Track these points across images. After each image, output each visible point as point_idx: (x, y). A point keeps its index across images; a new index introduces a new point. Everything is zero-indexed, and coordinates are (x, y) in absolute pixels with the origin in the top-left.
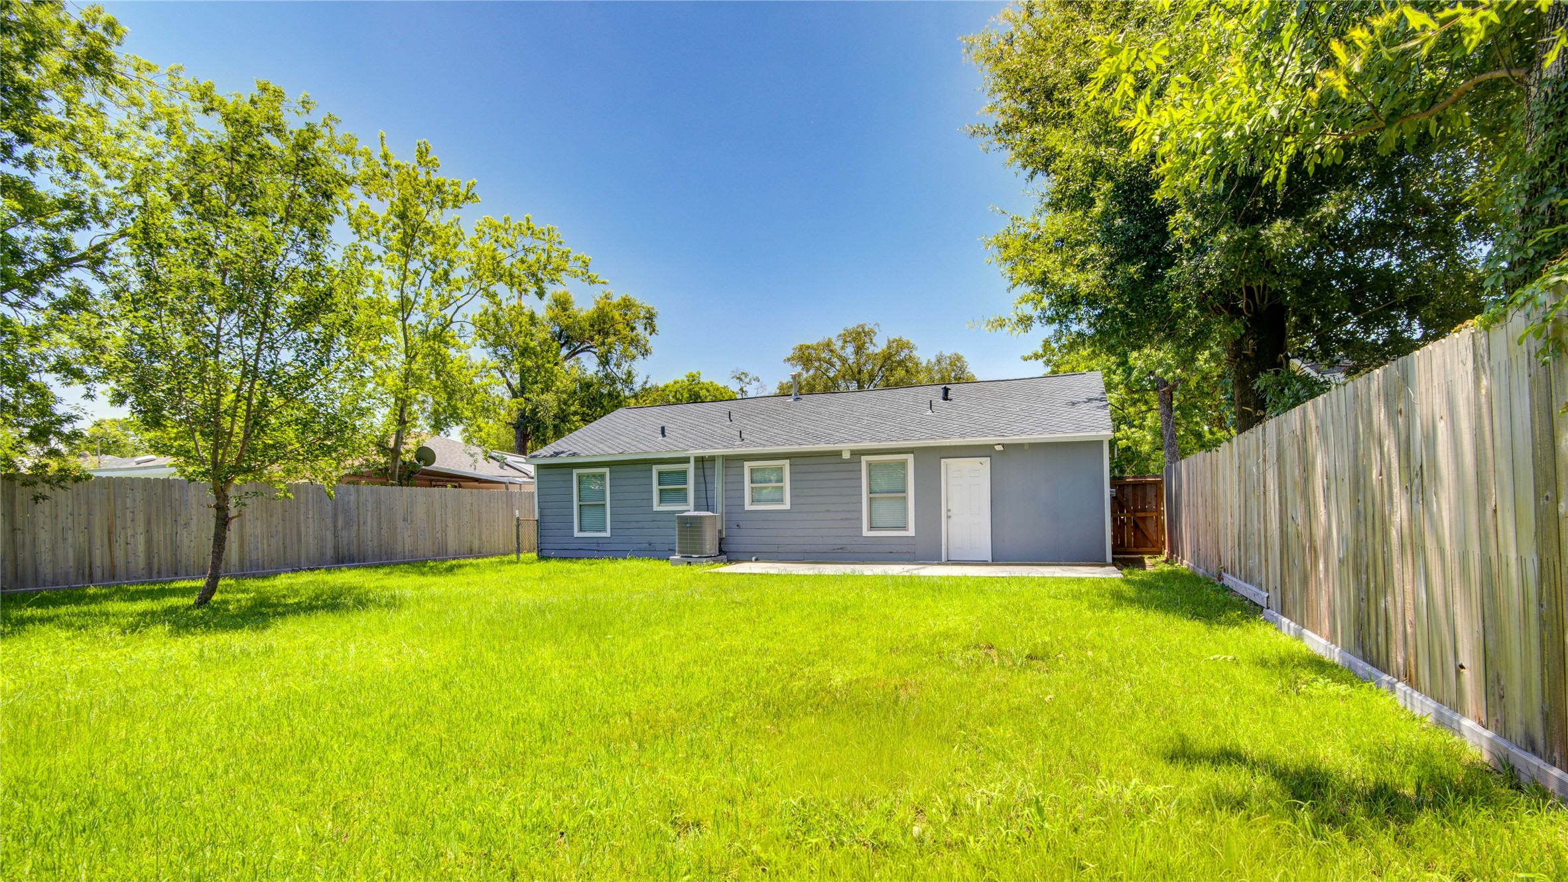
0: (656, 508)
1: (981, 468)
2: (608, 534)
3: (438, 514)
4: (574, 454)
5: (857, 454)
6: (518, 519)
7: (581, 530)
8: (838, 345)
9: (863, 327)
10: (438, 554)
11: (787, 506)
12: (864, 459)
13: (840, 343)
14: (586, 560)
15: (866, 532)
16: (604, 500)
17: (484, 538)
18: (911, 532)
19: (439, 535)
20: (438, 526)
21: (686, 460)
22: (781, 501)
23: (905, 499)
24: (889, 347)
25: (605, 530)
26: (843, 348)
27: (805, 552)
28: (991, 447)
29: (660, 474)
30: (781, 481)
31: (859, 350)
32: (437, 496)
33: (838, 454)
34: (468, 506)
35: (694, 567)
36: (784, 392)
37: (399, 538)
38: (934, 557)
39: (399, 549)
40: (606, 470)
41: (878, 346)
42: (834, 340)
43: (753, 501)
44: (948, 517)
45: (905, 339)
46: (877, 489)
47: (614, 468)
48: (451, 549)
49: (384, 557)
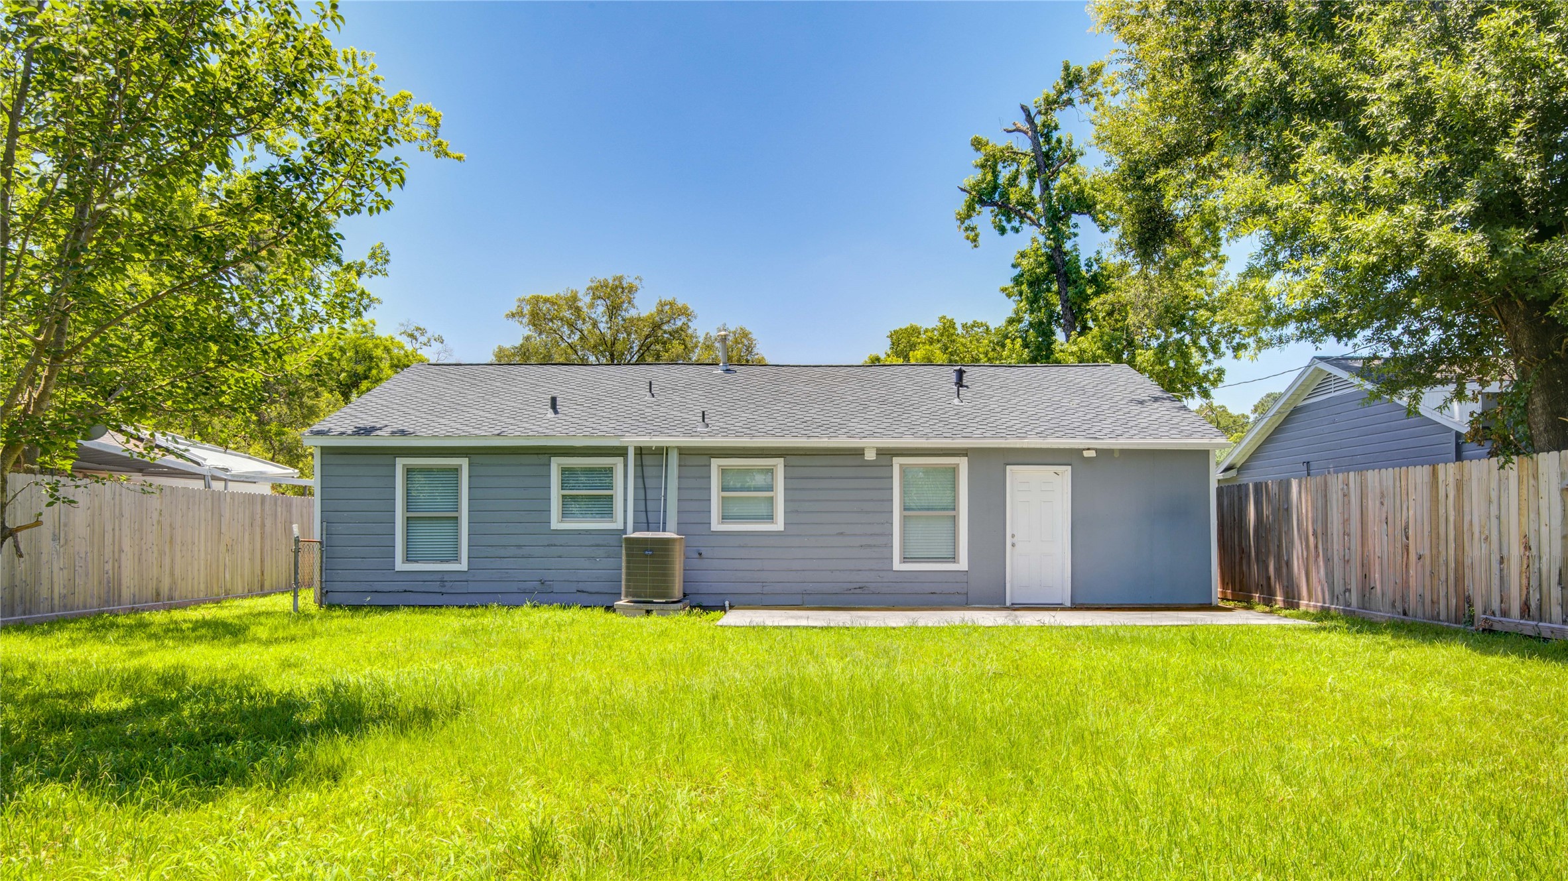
0: (556, 523)
1: (1060, 480)
2: (463, 566)
3: (109, 528)
4: (403, 433)
5: (887, 454)
6: (297, 541)
7: (408, 559)
8: (584, 301)
9: (620, 279)
10: (107, 603)
11: (779, 525)
12: (897, 461)
13: (588, 299)
14: (456, 610)
15: (897, 565)
16: (457, 508)
17: (177, 572)
18: (963, 564)
19: (108, 567)
20: (108, 551)
21: (621, 452)
22: (770, 518)
23: (954, 519)
24: (660, 312)
25: (456, 559)
26: (592, 306)
27: (804, 593)
28: (1079, 451)
29: (565, 471)
30: (770, 488)
31: (613, 311)
32: (108, 496)
33: (859, 452)
34: (155, 515)
35: (654, 617)
36: (504, 360)
37: (45, 573)
38: (995, 600)
39: (44, 592)
40: (464, 462)
41: (643, 307)
42: (580, 295)
43: (725, 518)
44: (1013, 545)
45: (680, 303)
46: (913, 505)
47: (478, 459)
48: (126, 594)
49: (19, 609)
